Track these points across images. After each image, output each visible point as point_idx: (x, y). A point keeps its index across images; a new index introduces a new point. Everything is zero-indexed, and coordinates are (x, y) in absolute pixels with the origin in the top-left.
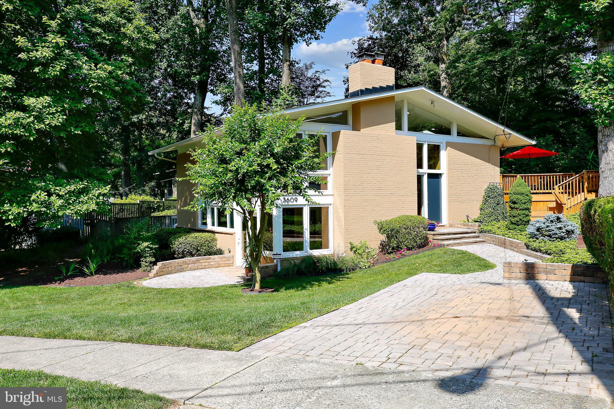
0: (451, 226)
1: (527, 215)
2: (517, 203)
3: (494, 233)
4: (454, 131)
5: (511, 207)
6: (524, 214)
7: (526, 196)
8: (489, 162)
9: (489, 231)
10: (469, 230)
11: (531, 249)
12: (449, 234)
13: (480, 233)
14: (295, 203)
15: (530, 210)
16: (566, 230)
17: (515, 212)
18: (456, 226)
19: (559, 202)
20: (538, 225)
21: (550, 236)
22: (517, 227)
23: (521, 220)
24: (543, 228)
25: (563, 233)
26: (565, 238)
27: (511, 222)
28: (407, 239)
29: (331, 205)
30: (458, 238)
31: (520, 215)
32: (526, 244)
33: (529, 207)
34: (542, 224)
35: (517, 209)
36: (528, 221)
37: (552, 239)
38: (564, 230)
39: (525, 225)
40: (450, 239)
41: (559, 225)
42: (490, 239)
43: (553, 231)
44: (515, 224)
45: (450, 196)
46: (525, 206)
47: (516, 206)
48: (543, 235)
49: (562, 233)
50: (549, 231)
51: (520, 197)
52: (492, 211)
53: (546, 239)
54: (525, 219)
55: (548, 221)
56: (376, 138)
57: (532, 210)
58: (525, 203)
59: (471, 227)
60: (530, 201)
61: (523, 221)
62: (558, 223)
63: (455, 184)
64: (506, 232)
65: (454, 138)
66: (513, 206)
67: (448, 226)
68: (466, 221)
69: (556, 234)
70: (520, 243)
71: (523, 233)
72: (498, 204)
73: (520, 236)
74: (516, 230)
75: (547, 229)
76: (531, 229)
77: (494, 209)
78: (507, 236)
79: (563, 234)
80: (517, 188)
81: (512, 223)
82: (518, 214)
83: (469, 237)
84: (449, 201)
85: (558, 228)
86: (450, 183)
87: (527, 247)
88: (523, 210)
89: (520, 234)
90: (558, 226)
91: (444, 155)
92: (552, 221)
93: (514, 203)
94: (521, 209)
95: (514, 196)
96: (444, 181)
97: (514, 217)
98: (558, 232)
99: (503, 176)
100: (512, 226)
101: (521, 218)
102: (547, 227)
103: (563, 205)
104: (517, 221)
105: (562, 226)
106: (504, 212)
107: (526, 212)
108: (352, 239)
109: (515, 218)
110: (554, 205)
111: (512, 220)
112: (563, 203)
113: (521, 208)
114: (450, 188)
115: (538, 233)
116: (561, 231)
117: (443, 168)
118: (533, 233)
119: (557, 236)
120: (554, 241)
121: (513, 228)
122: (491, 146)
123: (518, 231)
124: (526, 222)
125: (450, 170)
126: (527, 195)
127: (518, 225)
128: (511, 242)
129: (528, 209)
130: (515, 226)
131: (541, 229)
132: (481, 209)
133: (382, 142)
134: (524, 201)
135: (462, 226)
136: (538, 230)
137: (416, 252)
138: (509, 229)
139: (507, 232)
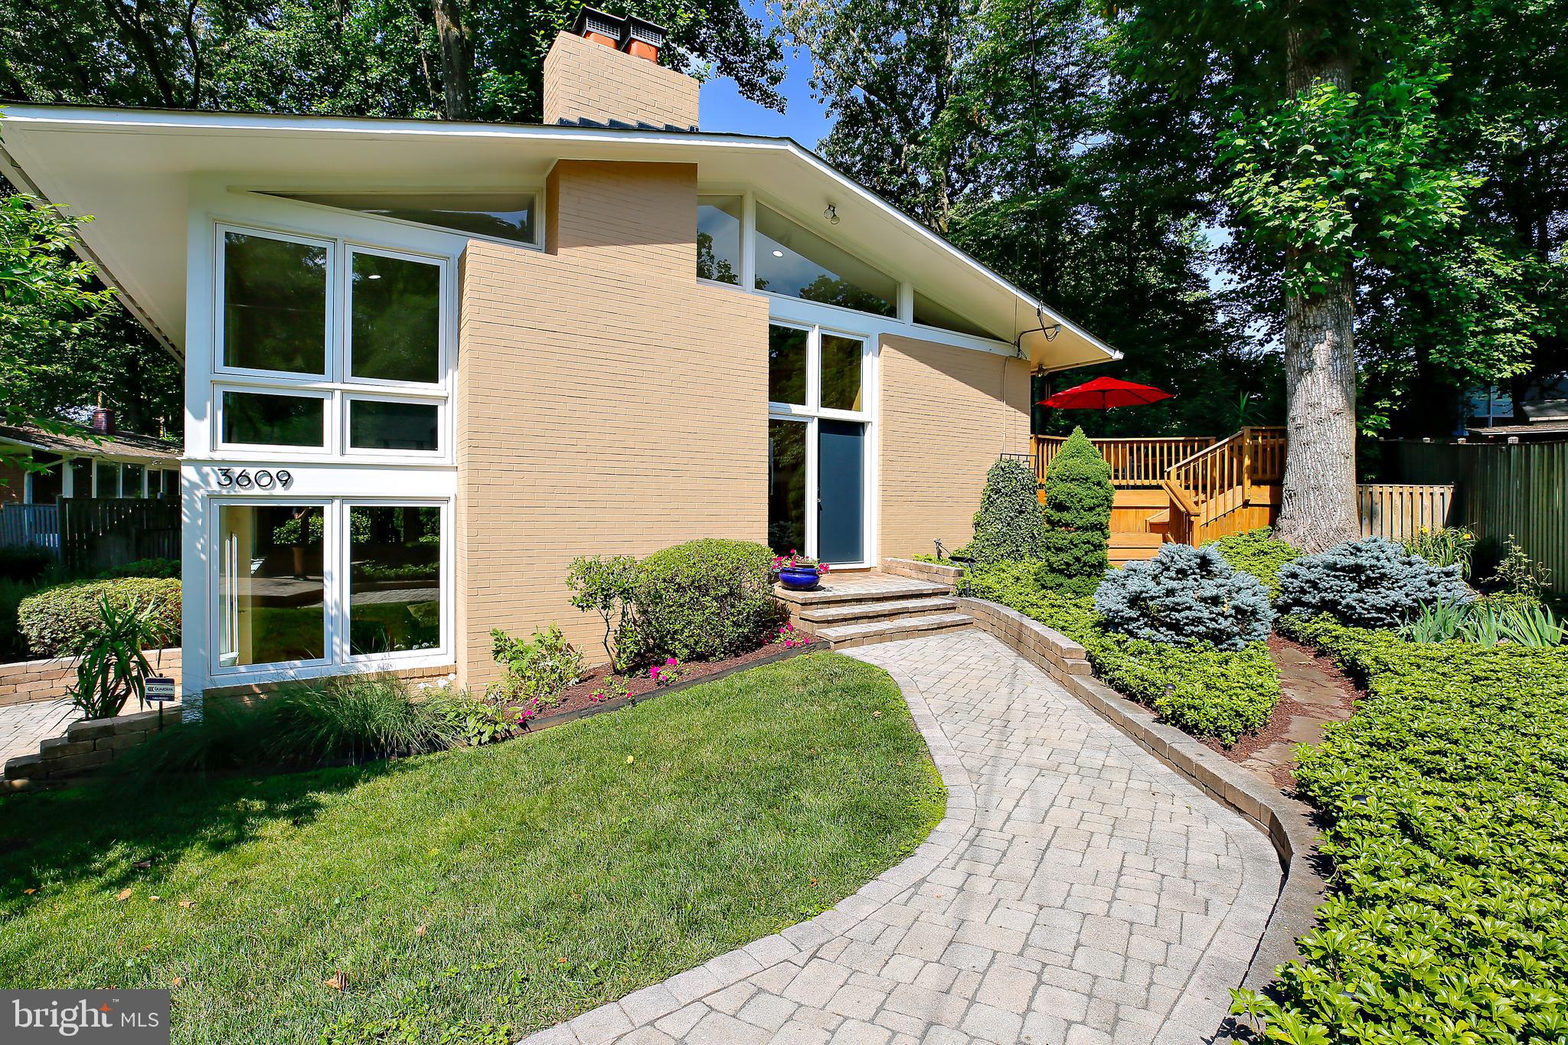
0: (887, 570)
1: (1098, 547)
2: (1066, 509)
3: (998, 599)
4: (906, 308)
5: (1050, 522)
6: (1088, 542)
7: (1096, 488)
8: (1001, 398)
9: (985, 593)
10: (927, 587)
11: (1111, 681)
12: (859, 600)
13: (960, 595)
14: (279, 490)
15: (1106, 531)
16: (1236, 608)
17: (1061, 537)
18: (899, 570)
19: (1183, 509)
20: (1134, 585)
21: (1176, 627)
22: (1067, 581)
23: (1078, 559)
24: (1152, 598)
25: (1226, 618)
26: (1230, 636)
27: (1050, 565)
28: (690, 623)
29: (447, 500)
30: (885, 616)
31: (1076, 546)
32: (1091, 658)
33: (1103, 520)
34: (1151, 584)
35: (1067, 525)
36: (1101, 565)
37: (1182, 638)
38: (1227, 609)
39: (1089, 575)
40: (856, 619)
41: (1209, 589)
42: (983, 616)
43: (1190, 608)
44: (1061, 572)
45: (885, 486)
46: (1091, 518)
47: (1066, 516)
48: (1154, 623)
49: (1221, 620)
50: (1173, 609)
51: (1078, 490)
52: (1004, 530)
53: (1164, 634)
54: (1091, 559)
55: (1167, 569)
56: (614, 283)
57: (1110, 531)
58: (1091, 509)
59: (937, 578)
60: (1107, 503)
61: (1085, 564)
62: (1202, 577)
63: (905, 454)
64: (1033, 599)
65: (904, 325)
66: (1056, 516)
67: (879, 570)
68: (934, 556)
69: (1199, 621)
70: (1071, 651)
71: (1083, 602)
72: (1021, 512)
73: (1073, 610)
74: (1061, 589)
75: (1169, 601)
76: (1109, 598)
77: (1009, 524)
78: (1033, 611)
79: (1224, 624)
80: (1070, 462)
81: (1052, 570)
82: (1071, 542)
83: (922, 611)
84: (886, 502)
85: (1204, 600)
86: (886, 447)
87: (1093, 666)
88: (1085, 529)
89: (1075, 605)
90: (1207, 594)
91: (872, 368)
92: (1182, 573)
93: (1060, 507)
94: (1078, 528)
95: (1061, 486)
96: (872, 445)
97: (1059, 550)
98: (1206, 614)
99: (1039, 441)
100: (1050, 579)
101: (1079, 554)
102: (1170, 592)
103: (1192, 518)
104: (1068, 564)
105: (1222, 591)
106: (1035, 532)
107: (1095, 537)
108: (501, 620)
109: (1062, 555)
110: (1164, 516)
111: (1052, 559)
112: (1191, 512)
113: (1080, 523)
114: (887, 464)
115: (1134, 614)
116: (1215, 610)
117: (869, 407)
118: (1117, 612)
119: (1202, 629)
120: (1189, 645)
121: (1053, 584)
122: (1007, 359)
123: (1069, 595)
124: (1093, 566)
125: (888, 412)
126: (1099, 484)
127: (1070, 577)
128: (1041, 640)
129: (1100, 527)
130: (1061, 579)
131: (1144, 600)
132: (977, 525)
133: (638, 301)
134: (1088, 502)
135: (914, 574)
136: (1134, 601)
137: (716, 668)
138: (1044, 587)
139: (1039, 595)
